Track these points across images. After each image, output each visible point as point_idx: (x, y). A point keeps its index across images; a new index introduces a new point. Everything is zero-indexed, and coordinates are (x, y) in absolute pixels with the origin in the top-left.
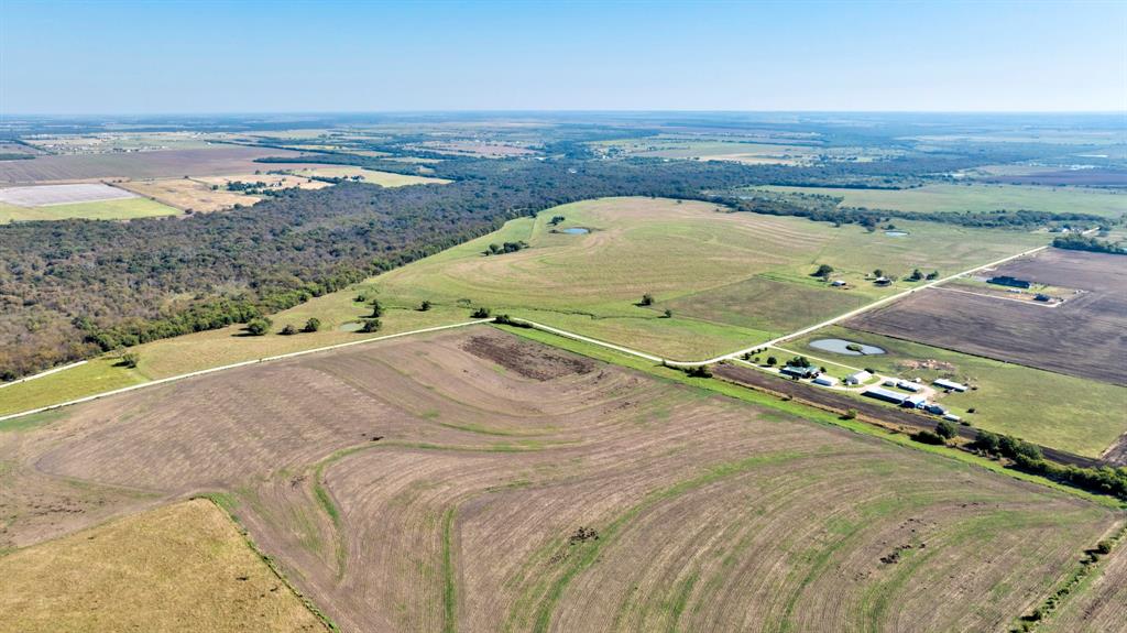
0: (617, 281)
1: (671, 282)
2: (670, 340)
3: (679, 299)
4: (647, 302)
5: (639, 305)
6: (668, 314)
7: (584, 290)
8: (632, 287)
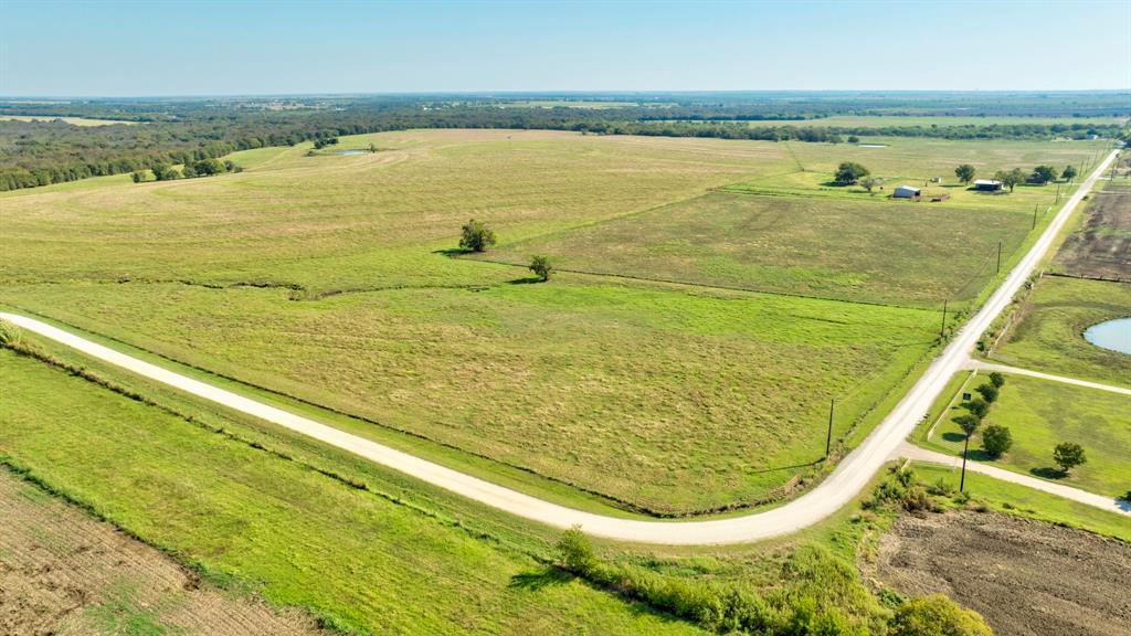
0: (402, 208)
1: (532, 206)
2: (566, 363)
3: (562, 236)
4: (475, 243)
5: (451, 253)
6: (541, 270)
7: (308, 228)
8: (436, 217)
